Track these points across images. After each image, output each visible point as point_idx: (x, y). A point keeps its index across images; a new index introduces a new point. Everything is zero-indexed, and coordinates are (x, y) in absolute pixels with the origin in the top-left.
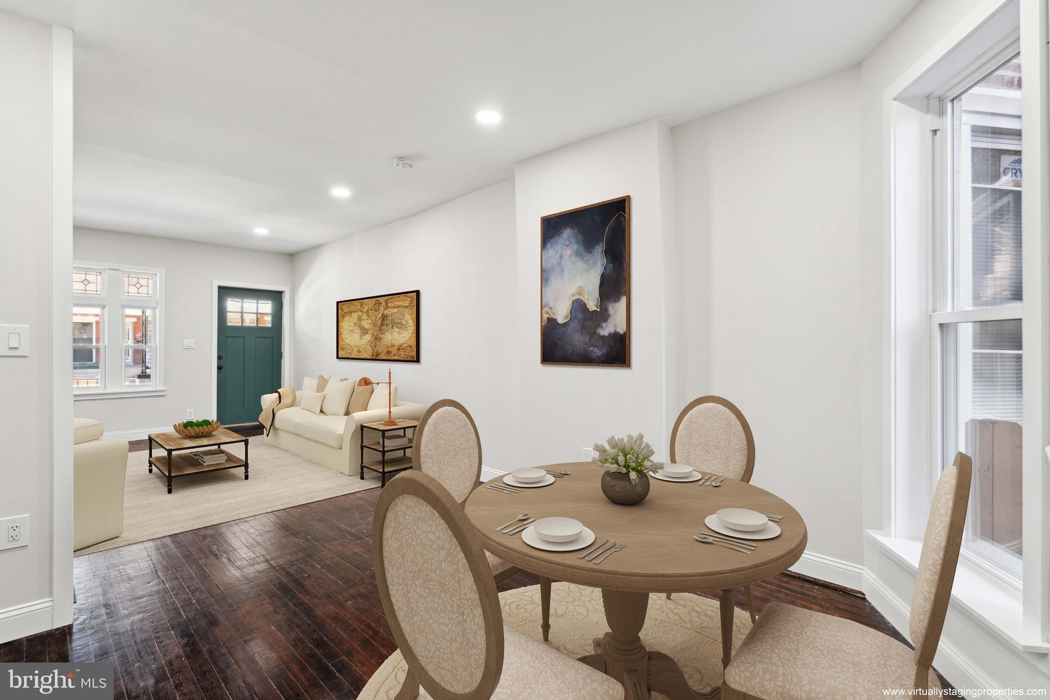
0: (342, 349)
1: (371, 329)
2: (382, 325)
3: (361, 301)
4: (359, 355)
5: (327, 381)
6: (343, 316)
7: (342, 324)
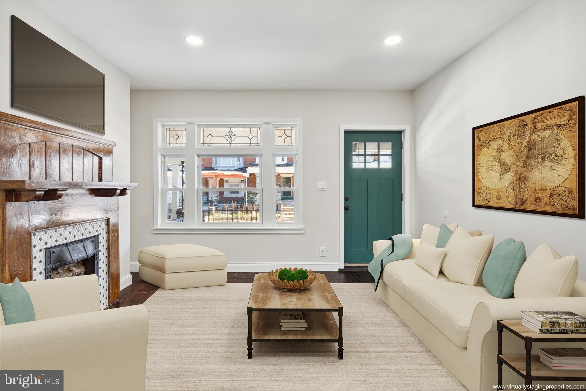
0: (479, 193)
1: (514, 163)
2: (528, 157)
3: (501, 123)
4: (499, 203)
5: (452, 232)
6: (481, 147)
7: (479, 158)
